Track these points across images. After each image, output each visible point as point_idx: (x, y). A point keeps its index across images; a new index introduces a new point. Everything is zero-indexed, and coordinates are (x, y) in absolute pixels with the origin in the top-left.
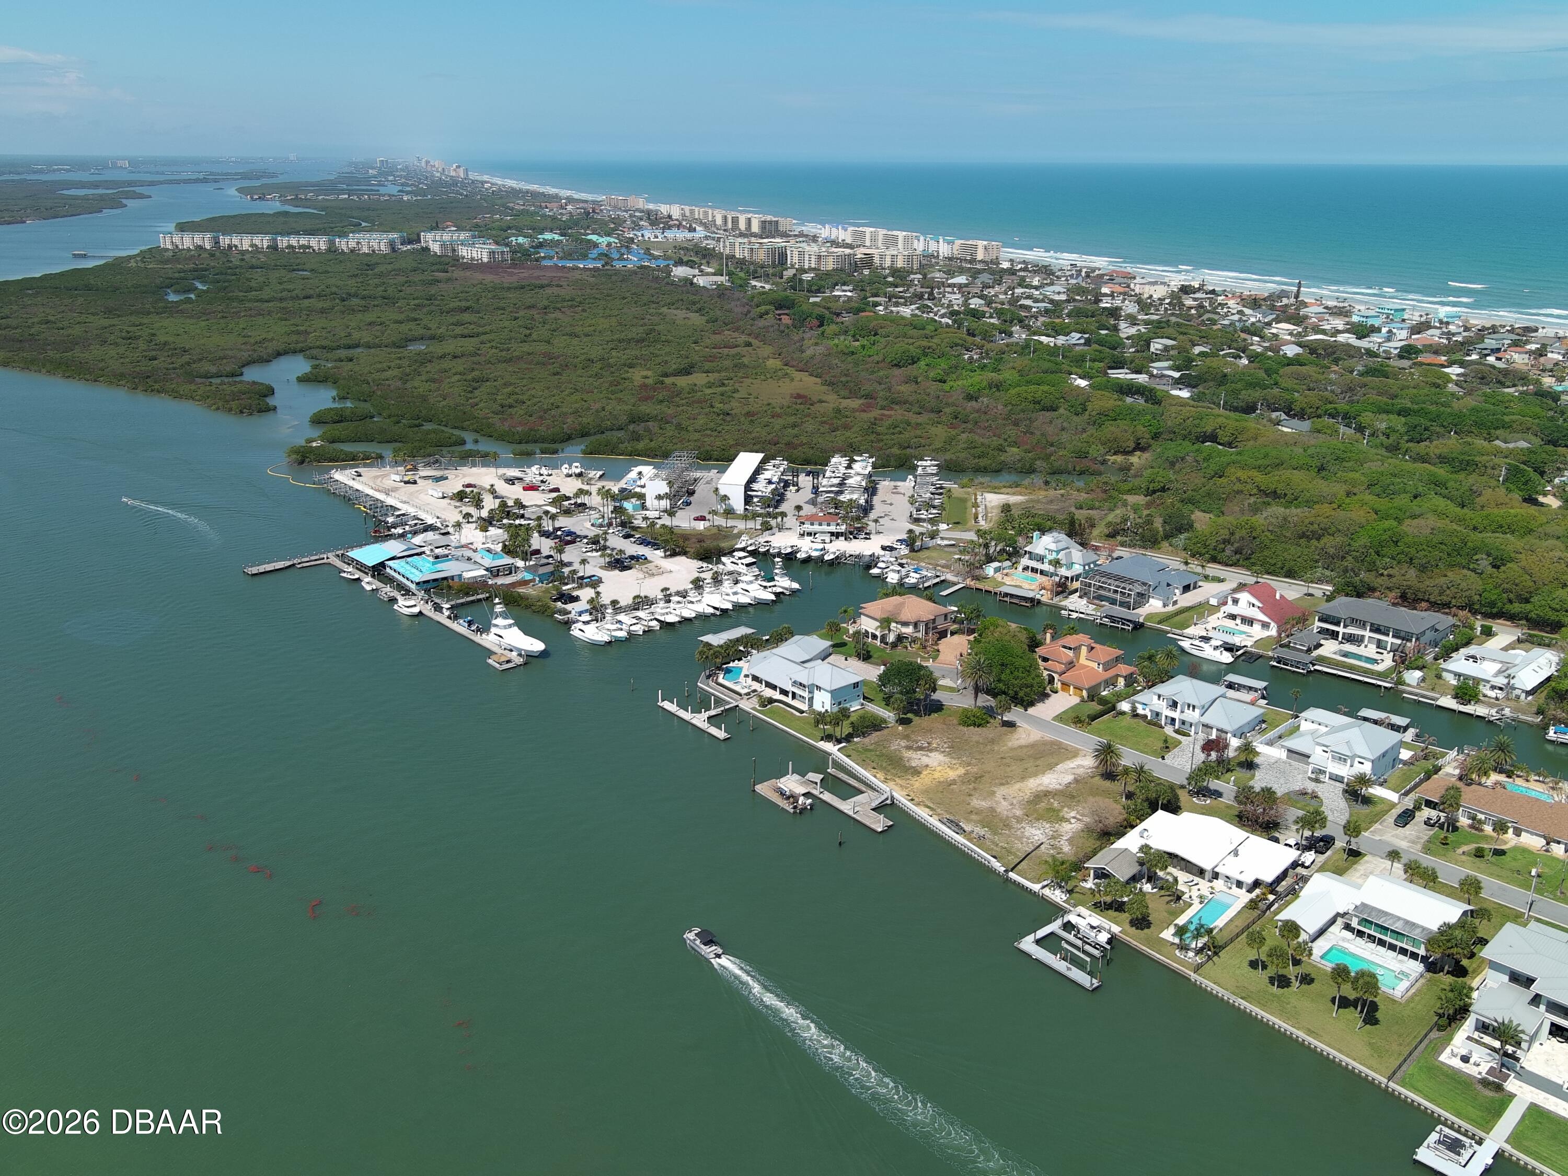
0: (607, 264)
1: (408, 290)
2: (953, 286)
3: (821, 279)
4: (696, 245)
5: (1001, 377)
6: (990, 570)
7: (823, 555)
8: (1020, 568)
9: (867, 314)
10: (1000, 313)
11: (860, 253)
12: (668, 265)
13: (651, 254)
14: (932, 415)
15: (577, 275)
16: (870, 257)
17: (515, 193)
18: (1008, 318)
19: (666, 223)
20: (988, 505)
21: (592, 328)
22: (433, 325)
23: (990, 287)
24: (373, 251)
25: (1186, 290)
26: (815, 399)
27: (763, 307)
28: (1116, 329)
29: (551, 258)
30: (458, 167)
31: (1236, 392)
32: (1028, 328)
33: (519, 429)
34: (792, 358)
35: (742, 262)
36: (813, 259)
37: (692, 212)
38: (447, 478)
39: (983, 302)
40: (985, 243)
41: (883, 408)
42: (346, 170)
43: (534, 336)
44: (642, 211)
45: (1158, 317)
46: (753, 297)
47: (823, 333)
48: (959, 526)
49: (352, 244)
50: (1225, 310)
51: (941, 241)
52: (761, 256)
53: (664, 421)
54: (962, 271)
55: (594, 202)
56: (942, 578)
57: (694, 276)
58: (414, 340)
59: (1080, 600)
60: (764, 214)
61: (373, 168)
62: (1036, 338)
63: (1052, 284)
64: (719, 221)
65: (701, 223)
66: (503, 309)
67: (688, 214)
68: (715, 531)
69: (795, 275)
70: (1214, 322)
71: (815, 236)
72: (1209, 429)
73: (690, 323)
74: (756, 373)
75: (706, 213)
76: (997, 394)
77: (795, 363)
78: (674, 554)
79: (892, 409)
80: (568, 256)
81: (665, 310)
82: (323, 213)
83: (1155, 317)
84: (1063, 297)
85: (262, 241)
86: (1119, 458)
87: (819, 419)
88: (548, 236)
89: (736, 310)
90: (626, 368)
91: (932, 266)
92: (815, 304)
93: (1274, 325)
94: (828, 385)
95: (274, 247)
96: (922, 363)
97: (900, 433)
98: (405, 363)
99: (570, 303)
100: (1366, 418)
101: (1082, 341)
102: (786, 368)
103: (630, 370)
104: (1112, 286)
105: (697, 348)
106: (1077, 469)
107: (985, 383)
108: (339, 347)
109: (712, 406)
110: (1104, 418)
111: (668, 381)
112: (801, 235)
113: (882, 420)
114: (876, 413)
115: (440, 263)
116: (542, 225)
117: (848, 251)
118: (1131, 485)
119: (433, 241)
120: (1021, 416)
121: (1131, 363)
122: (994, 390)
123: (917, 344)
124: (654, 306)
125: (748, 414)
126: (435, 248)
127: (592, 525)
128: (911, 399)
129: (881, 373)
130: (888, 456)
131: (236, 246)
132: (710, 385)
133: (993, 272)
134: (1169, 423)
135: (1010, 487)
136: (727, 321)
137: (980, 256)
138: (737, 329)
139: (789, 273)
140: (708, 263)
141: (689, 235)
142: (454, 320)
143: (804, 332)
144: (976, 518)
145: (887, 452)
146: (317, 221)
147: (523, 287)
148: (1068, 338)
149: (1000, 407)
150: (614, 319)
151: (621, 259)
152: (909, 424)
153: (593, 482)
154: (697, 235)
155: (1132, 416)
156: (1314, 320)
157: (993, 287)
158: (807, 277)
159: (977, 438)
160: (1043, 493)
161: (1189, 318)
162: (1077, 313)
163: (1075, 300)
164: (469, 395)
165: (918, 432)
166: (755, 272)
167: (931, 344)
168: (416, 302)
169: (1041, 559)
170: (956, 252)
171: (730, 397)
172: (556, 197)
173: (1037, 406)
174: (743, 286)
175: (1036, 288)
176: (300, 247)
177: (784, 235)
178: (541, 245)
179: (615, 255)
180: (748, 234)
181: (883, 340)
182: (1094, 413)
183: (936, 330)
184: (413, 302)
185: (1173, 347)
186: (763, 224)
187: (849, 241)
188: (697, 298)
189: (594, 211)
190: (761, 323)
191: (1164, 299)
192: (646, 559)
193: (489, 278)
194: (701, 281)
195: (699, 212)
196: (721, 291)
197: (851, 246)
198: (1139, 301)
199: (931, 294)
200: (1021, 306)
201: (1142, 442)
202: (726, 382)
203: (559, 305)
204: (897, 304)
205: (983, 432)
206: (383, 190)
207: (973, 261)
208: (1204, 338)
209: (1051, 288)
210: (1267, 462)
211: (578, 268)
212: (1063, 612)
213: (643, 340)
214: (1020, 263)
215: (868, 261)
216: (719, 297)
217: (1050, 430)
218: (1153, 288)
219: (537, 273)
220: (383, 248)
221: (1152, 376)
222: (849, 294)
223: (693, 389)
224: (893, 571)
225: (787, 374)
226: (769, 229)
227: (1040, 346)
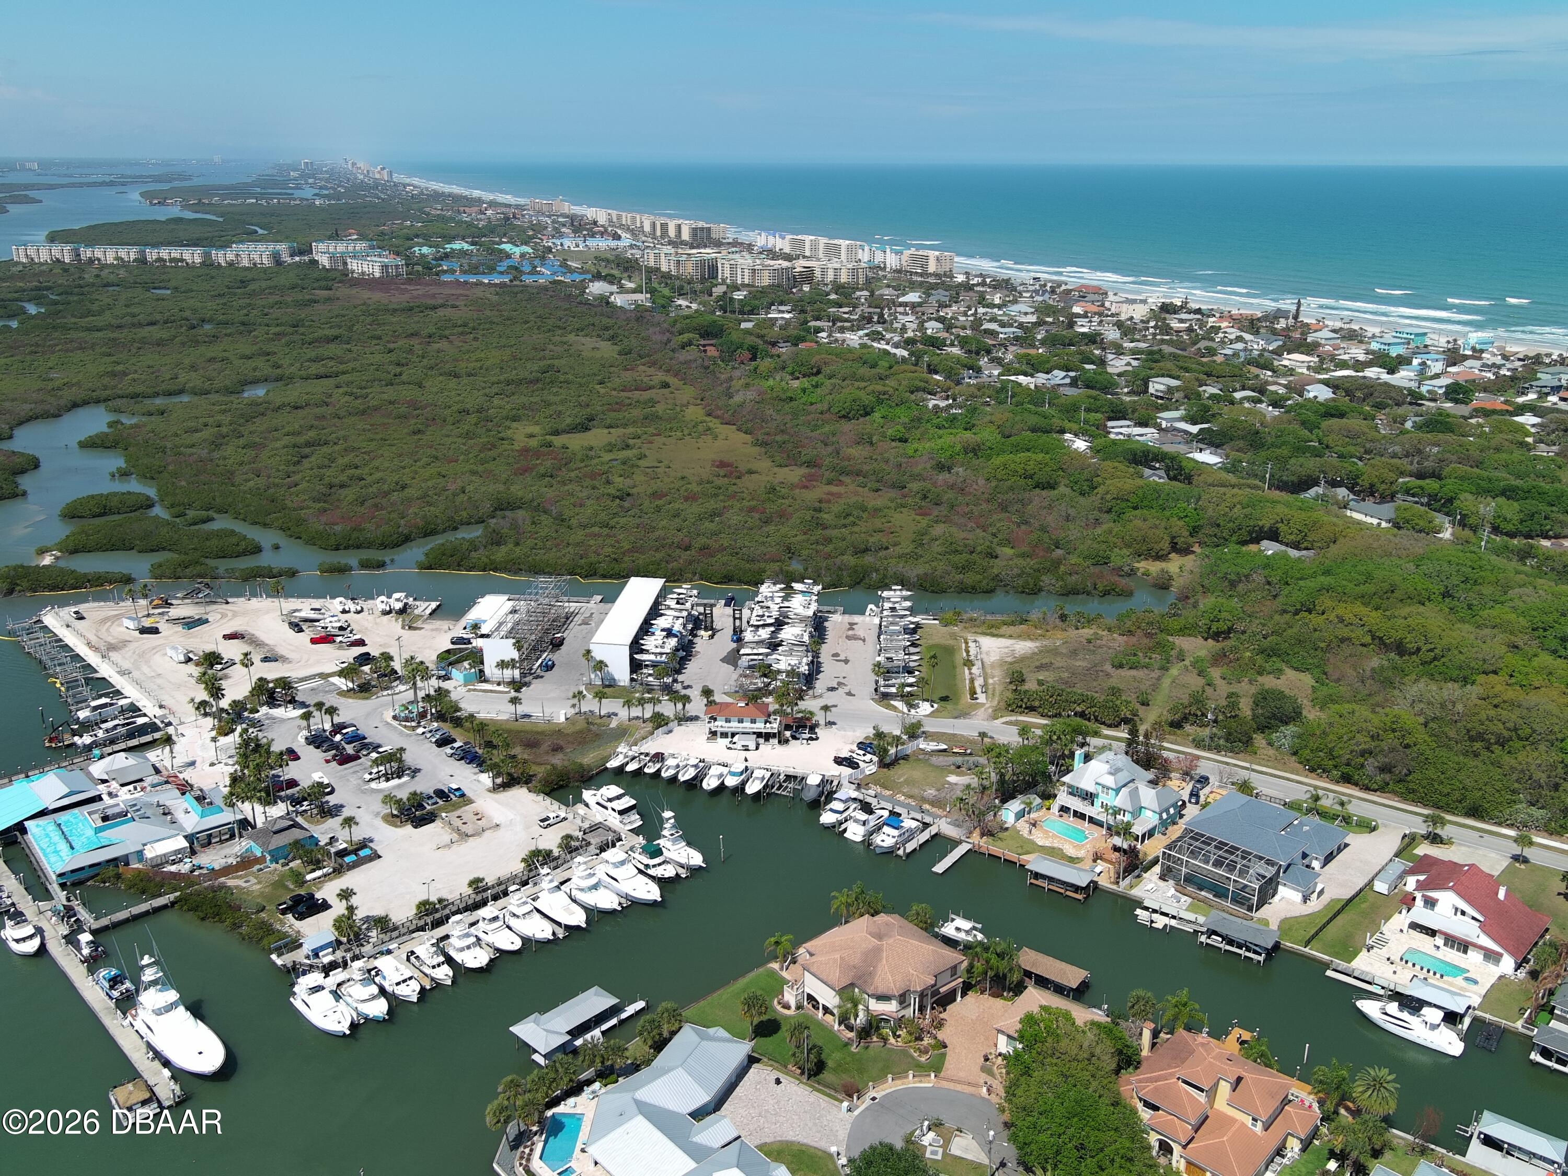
0: (515, 278)
1: (276, 313)
2: (905, 305)
3: (755, 297)
4: (617, 256)
5: (978, 438)
6: (1009, 813)
7: (744, 783)
8: (1055, 809)
9: (808, 344)
10: (963, 342)
11: (799, 265)
12: (584, 280)
13: (567, 266)
14: (893, 493)
15: (479, 292)
16: (810, 270)
17: (437, 196)
18: (974, 348)
19: (591, 230)
20: (986, 660)
21: (479, 364)
22: (285, 362)
23: (946, 306)
24: (255, 264)
25: (1167, 308)
26: (743, 467)
27: (686, 335)
28: (1102, 362)
29: (453, 272)
30: (383, 169)
31: (1282, 461)
32: (998, 361)
33: (338, 528)
34: (717, 405)
35: (667, 276)
36: (746, 274)
37: (619, 217)
38: (207, 621)
39: (941, 326)
40: (937, 253)
41: (829, 483)
42: (270, 172)
43: (404, 377)
44: (567, 217)
45: (1146, 345)
46: (675, 321)
47: (756, 369)
48: (949, 706)
49: (231, 256)
50: (1221, 335)
51: (888, 251)
52: (689, 270)
53: (539, 508)
54: (913, 286)
55: (517, 206)
56: (933, 830)
57: (612, 294)
58: (255, 382)
59: (1162, 884)
60: (697, 219)
61: (295, 170)
62: (1013, 378)
63: (1015, 302)
64: (647, 228)
65: (628, 230)
66: (380, 338)
67: (615, 220)
68: (581, 725)
69: (725, 293)
70: (1211, 352)
71: (750, 245)
72: (1266, 523)
73: (598, 355)
74: (671, 429)
75: (634, 219)
76: (975, 462)
77: (719, 413)
78: (510, 782)
79: (841, 483)
80: (474, 269)
81: (571, 337)
82: (221, 219)
83: (1143, 345)
84: (1033, 318)
85: (129, 254)
86: (1154, 567)
87: (745, 503)
88: (457, 245)
89: (654, 338)
90: (508, 423)
91: (879, 280)
92: (747, 332)
93: (1285, 355)
94: (761, 445)
95: (142, 261)
96: (877, 415)
97: (854, 524)
98: (226, 419)
99: (461, 329)
100: (1466, 501)
101: (1068, 381)
102: (708, 419)
103: (514, 425)
104: (1083, 304)
105: (602, 391)
106: (1100, 587)
107: (958, 448)
108: (157, 395)
109: (608, 482)
110: (1124, 505)
111: (558, 441)
112: (735, 243)
113: (829, 501)
114: (820, 491)
115: (326, 279)
116: (453, 233)
117: (785, 264)
118: (1182, 621)
119: (323, 254)
120: (1010, 496)
121: (1133, 412)
122: (971, 455)
123: (871, 388)
124: (560, 332)
125: (655, 495)
126: (324, 261)
127: (395, 718)
128: (866, 468)
129: (826, 429)
130: (840, 569)
131: (99, 260)
132: (610, 448)
133: (948, 288)
134: (1210, 512)
135: (1013, 624)
136: (642, 353)
137: (932, 268)
138: (653, 364)
139: (719, 290)
140: (630, 277)
141: (613, 244)
142: (313, 354)
143: (734, 368)
144: (973, 693)
145: (838, 561)
146: (210, 229)
147: (411, 309)
148: (1049, 376)
149: (981, 482)
150: (508, 351)
151: (534, 272)
152: (864, 509)
153: (418, 624)
154: (621, 244)
155: (1161, 502)
156: (1328, 348)
157: (950, 306)
158: (739, 295)
159: (954, 530)
160: (1059, 634)
161: (1182, 346)
162: (1051, 341)
163: (1045, 323)
164: (292, 468)
165: (878, 523)
166: (681, 288)
167: (887, 389)
168: (278, 329)
169: (1089, 797)
170: (905, 264)
171: (633, 466)
172: (480, 201)
173: (1030, 481)
174: (665, 306)
175: (999, 307)
176: (171, 260)
177: (718, 244)
178: (446, 256)
179: (527, 268)
180: (677, 243)
181: (828, 382)
182: (1109, 497)
183: (891, 367)
184: (274, 330)
185: (1177, 389)
186: (694, 231)
187: (787, 250)
188: (611, 322)
189: (514, 217)
190: (683, 356)
191: (1148, 322)
192: (463, 795)
193: (377, 296)
194: (619, 300)
195: (626, 218)
196: (640, 313)
197: (788, 258)
198: (1119, 325)
199: (881, 315)
200: (986, 331)
201: (1180, 541)
202: (631, 442)
203: (447, 332)
204: (842, 330)
205: (962, 520)
206: (298, 194)
207: (924, 274)
208: (1210, 374)
209: (1016, 308)
210: (1369, 588)
211: (481, 284)
212: (1138, 911)
213: (537, 381)
214: (976, 276)
215: (808, 276)
216: (637, 320)
217: (1051, 520)
218: (1131, 307)
219: (434, 290)
220: (265, 261)
221: (1160, 429)
222: (787, 316)
223: (589, 453)
224: (856, 821)
225: (709, 429)
226: (702, 238)
227: (1019, 390)
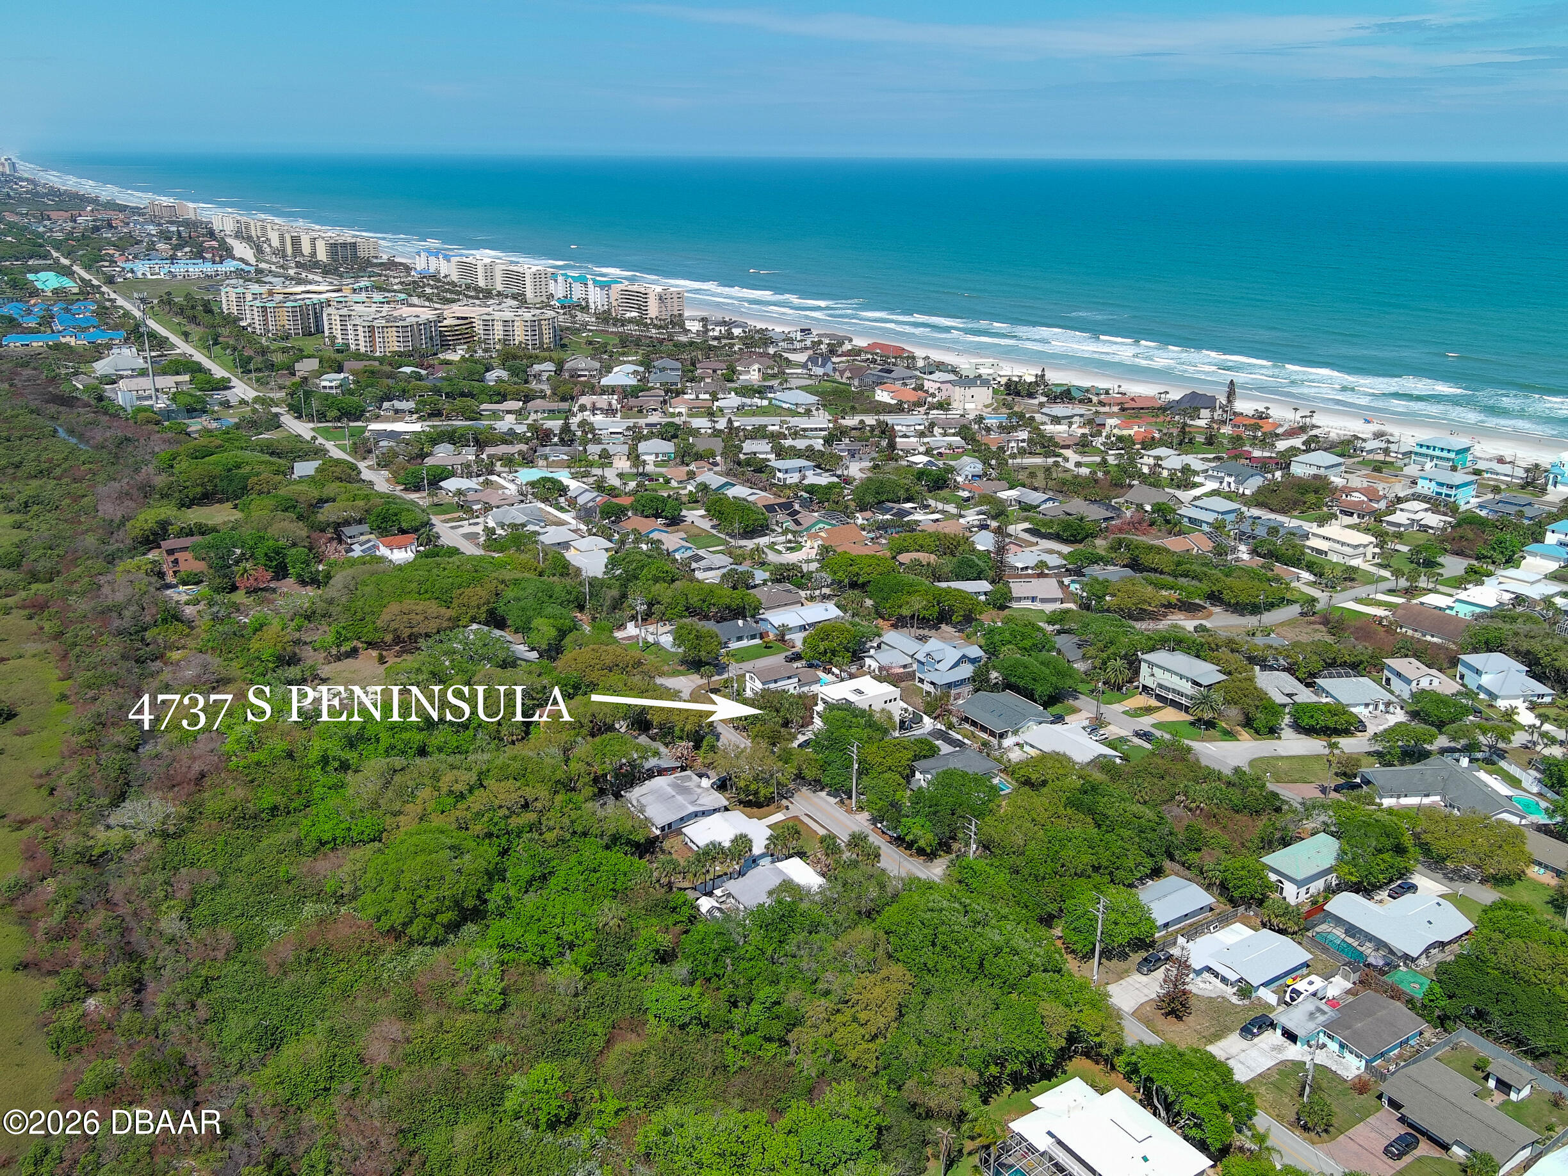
2: (610, 391)
11: (453, 314)
16: (468, 321)
23: (677, 395)
36: (361, 333)
39: (670, 450)
51: (590, 283)
54: (625, 350)
64: (275, 242)
69: (311, 375)
71: (408, 267)
91: (575, 334)
112: (389, 265)
133: (676, 350)
137: (653, 310)
139: (304, 368)
141: (211, 268)
157: (684, 397)
158: (331, 381)
170: (616, 302)
175: (760, 394)
186: (333, 248)
207: (642, 322)
214: (718, 324)
215: (462, 334)
226: (343, 255)
